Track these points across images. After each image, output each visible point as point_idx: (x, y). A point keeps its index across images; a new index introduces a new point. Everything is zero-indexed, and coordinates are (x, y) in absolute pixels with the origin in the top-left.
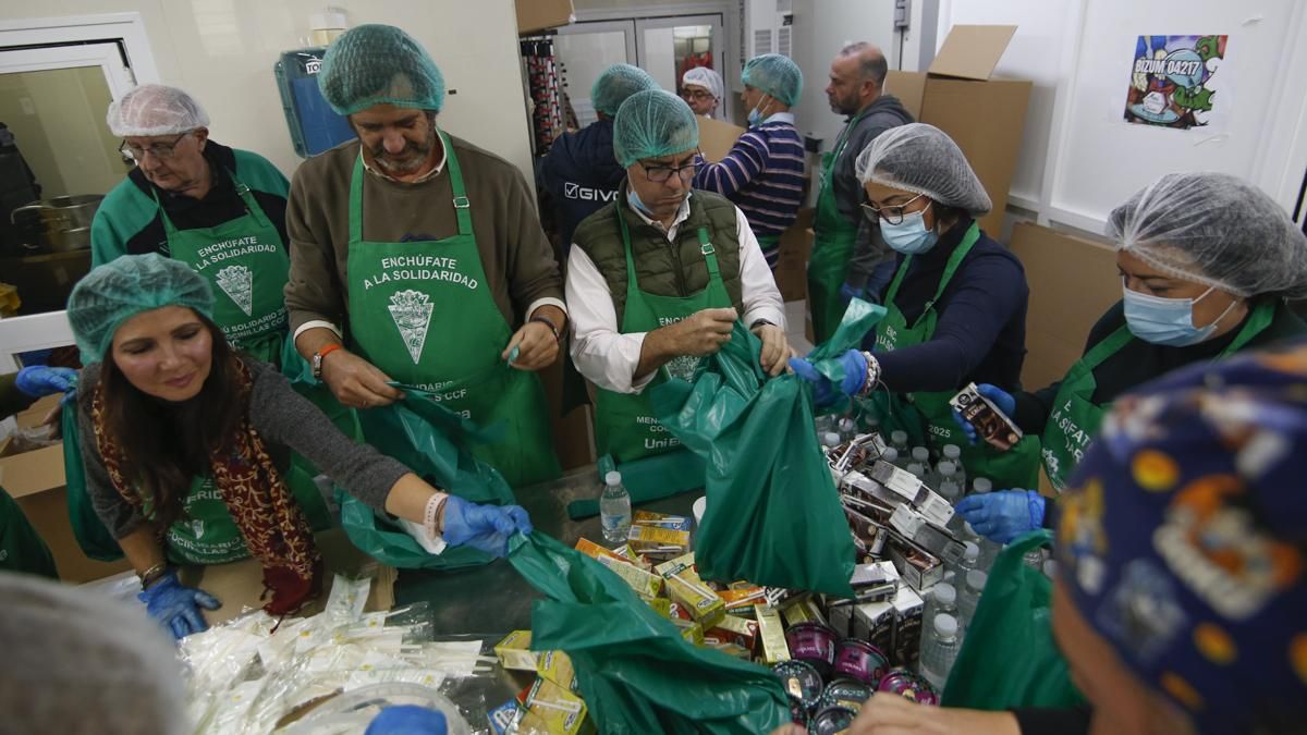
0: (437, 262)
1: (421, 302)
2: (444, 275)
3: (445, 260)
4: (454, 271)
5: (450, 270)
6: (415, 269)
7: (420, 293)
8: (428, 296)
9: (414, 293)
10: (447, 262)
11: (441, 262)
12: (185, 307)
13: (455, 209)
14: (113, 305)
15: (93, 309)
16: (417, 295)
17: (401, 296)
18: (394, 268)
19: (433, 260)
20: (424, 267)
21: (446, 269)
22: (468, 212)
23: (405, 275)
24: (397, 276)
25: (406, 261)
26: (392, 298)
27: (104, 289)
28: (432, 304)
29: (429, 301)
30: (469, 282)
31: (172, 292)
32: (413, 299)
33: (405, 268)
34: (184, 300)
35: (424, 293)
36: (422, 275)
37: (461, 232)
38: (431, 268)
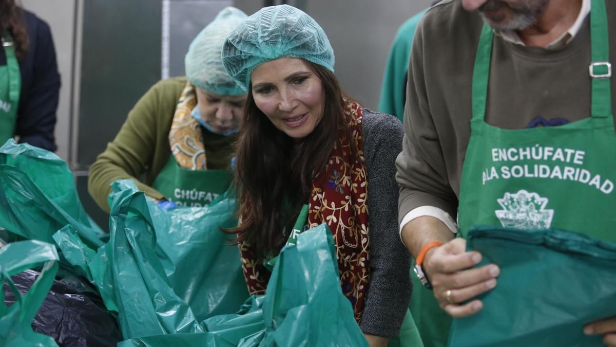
0: (559, 155)
1: (538, 207)
2: (569, 173)
3: (569, 152)
4: (581, 167)
5: (575, 166)
6: (531, 163)
7: (536, 195)
8: (546, 201)
9: (529, 195)
10: (573, 156)
11: (565, 155)
12: (297, 58)
13: (591, 78)
14: (245, 56)
15: (233, 57)
16: (533, 199)
17: (512, 199)
18: (503, 163)
19: (554, 152)
20: (541, 162)
21: (571, 164)
22: (607, 85)
23: (517, 172)
24: (507, 174)
25: (518, 154)
26: (499, 201)
27: (239, 43)
28: (551, 212)
29: (547, 207)
30: (601, 184)
31: (283, 47)
32: (527, 203)
33: (518, 162)
34: (295, 53)
35: (542, 195)
36: (540, 172)
37: (594, 113)
38: (551, 163)
